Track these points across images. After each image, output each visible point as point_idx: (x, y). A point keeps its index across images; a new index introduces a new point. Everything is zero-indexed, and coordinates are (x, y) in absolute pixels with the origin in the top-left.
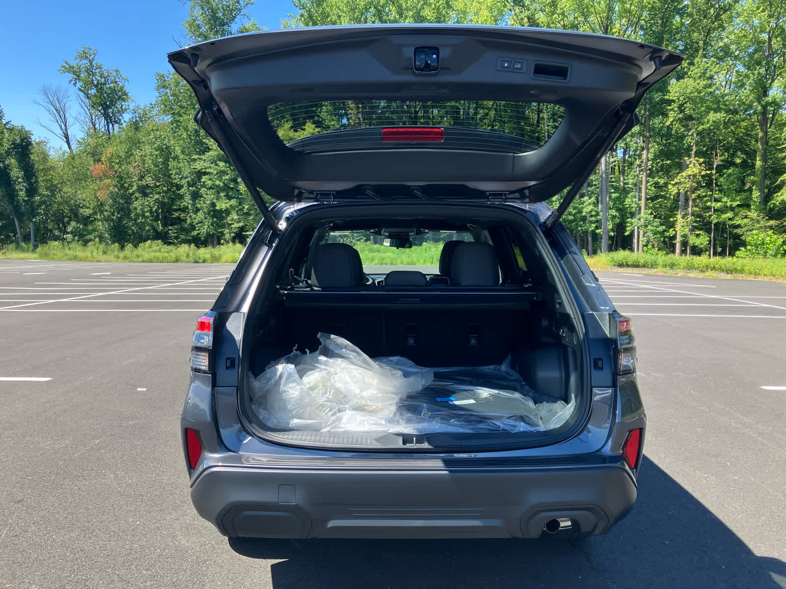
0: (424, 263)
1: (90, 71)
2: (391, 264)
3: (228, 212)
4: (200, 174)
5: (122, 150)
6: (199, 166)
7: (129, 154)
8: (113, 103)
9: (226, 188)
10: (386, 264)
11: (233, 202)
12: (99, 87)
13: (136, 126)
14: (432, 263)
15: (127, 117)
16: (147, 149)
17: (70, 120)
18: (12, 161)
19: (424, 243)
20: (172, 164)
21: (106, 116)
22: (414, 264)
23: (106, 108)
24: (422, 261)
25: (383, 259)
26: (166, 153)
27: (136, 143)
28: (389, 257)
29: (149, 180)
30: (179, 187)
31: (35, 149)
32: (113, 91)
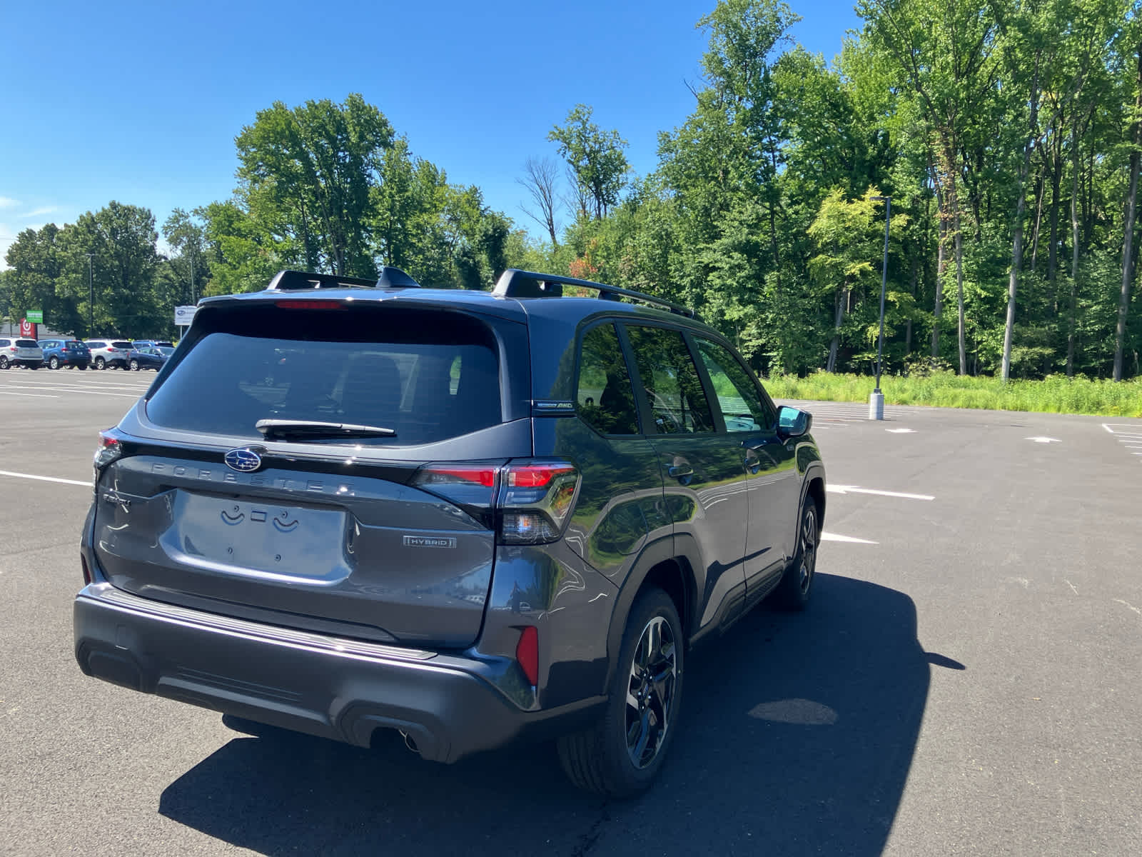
0: (1044, 410)
1: (582, 137)
2: (985, 408)
3: (741, 324)
4: (708, 269)
5: (612, 240)
6: (706, 258)
7: (620, 243)
8: (607, 177)
9: (741, 289)
10: (977, 407)
11: (750, 309)
12: (592, 155)
13: (633, 207)
14: (1059, 410)
15: (623, 194)
16: (643, 237)
17: (556, 203)
18: (483, 257)
19: (1049, 376)
20: (673, 256)
21: (598, 194)
22: (1026, 410)
23: (598, 183)
24: (1040, 405)
25: (971, 398)
26: (666, 242)
27: (629, 229)
28: (984, 396)
29: (641, 280)
30: (680, 288)
31: (509, 241)
32: (609, 160)
